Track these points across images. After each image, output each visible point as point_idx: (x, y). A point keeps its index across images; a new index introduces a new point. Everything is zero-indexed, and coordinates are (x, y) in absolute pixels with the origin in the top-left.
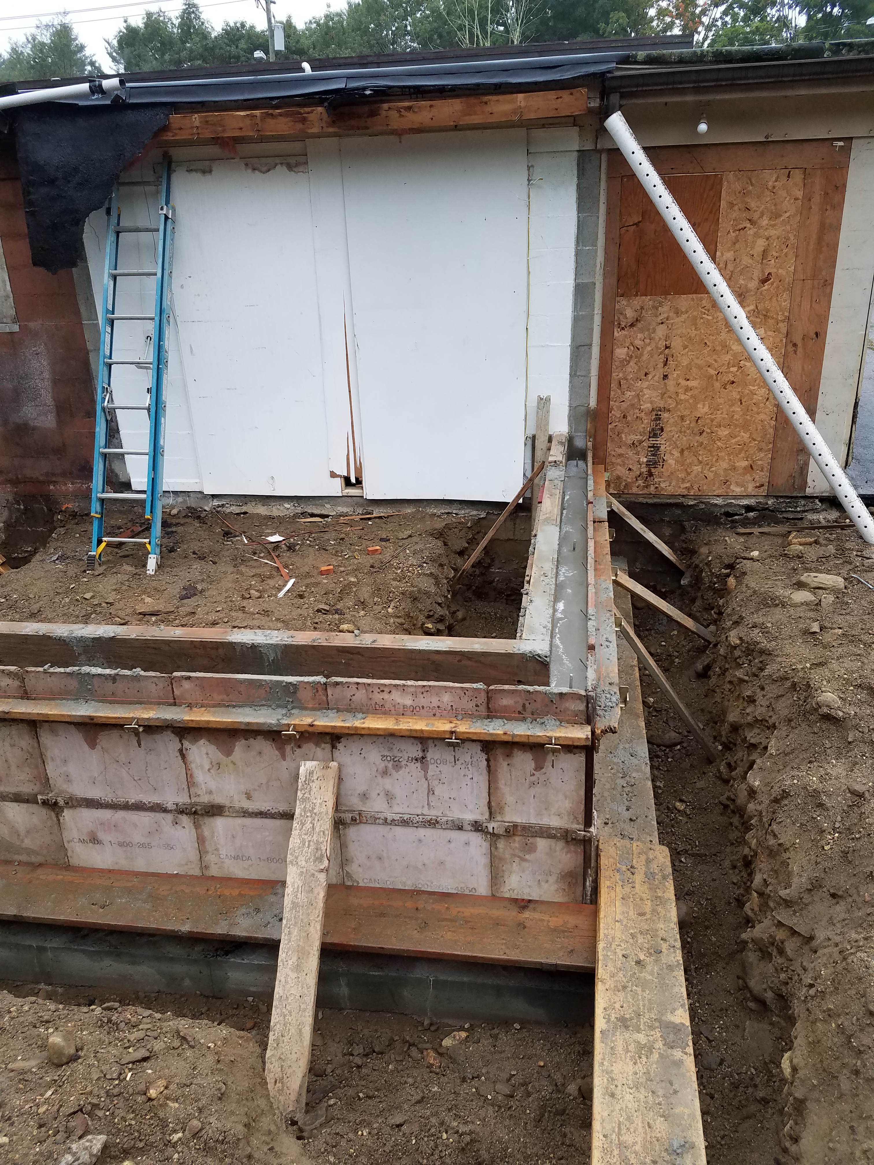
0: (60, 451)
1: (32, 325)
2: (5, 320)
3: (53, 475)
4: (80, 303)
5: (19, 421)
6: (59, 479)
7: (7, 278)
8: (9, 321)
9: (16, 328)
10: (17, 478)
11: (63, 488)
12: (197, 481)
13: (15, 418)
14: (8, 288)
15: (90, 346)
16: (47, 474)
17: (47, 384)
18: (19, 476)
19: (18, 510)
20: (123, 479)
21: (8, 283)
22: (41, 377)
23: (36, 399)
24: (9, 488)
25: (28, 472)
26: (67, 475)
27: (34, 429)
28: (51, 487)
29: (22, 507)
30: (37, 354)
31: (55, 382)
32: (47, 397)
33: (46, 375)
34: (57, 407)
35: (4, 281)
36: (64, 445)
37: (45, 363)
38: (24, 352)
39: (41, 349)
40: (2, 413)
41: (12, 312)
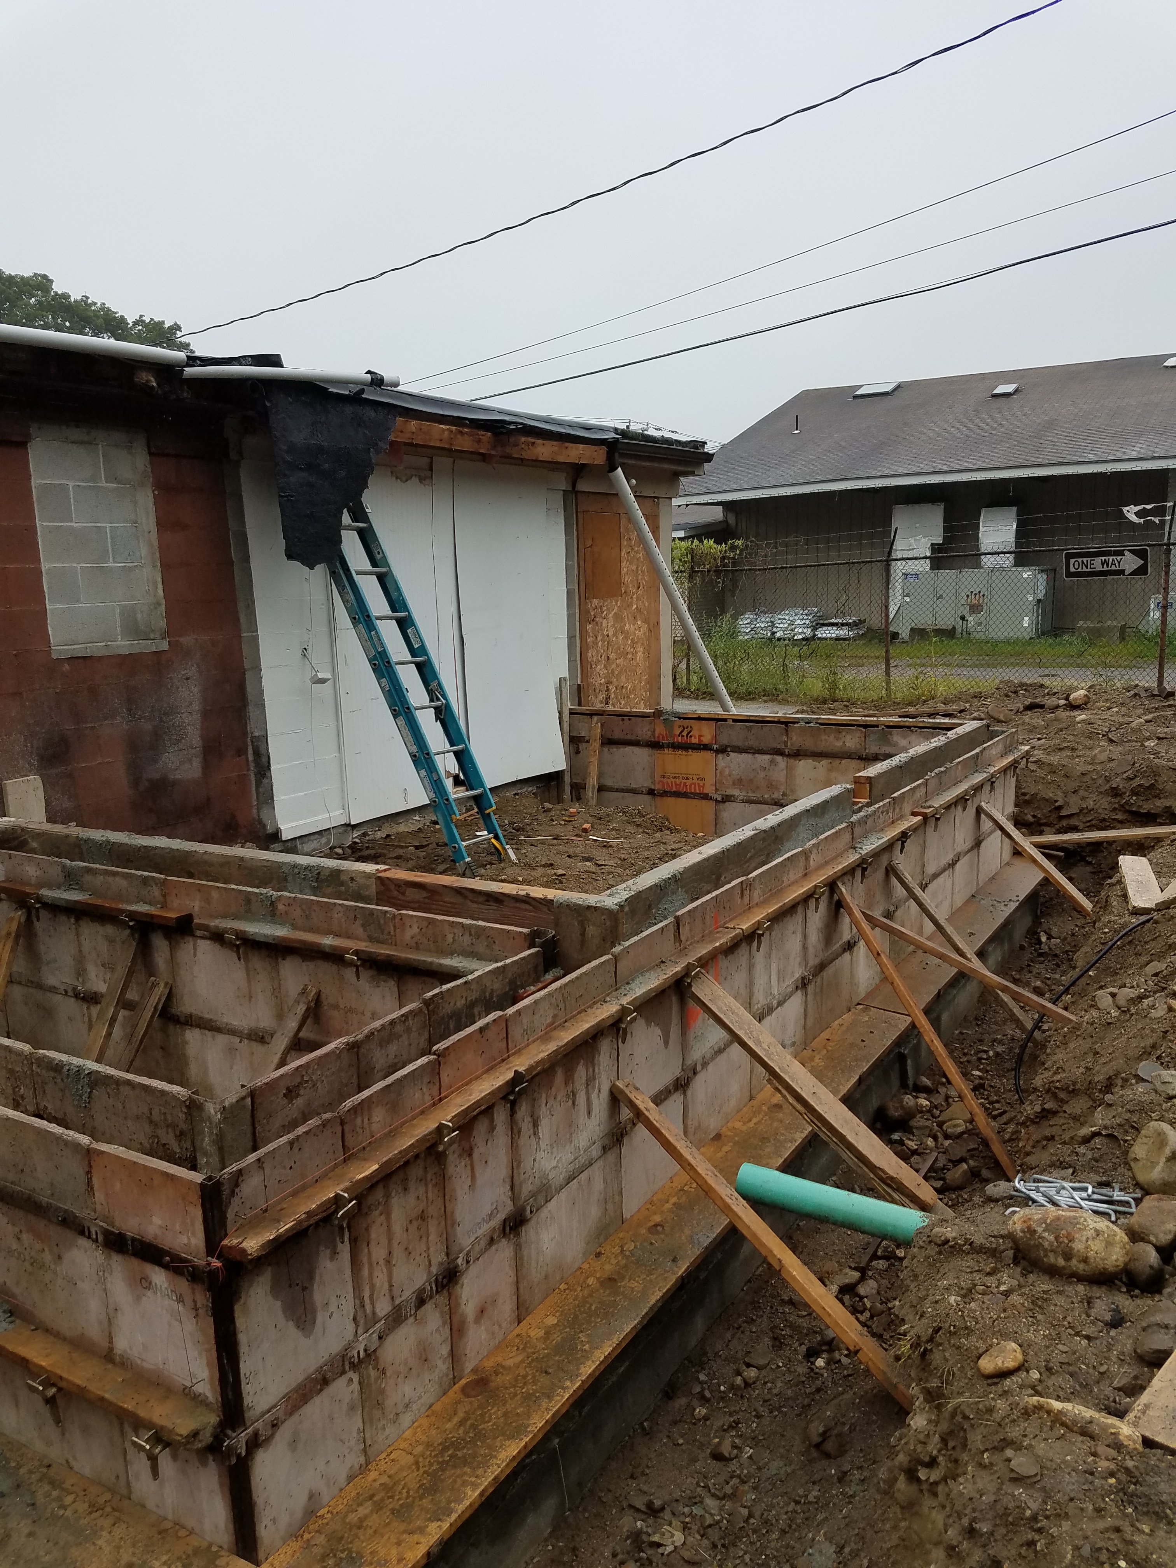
2: (152, 636)
4: (239, 609)
7: (159, 580)
8: (157, 636)
9: (164, 646)
14: (160, 592)
15: (246, 662)
17: (197, 717)
20: (270, 829)
21: (160, 586)
22: (190, 710)
23: (179, 741)
27: (174, 783)
30: (187, 679)
31: (206, 714)
32: (194, 737)
33: (196, 706)
34: (204, 747)
35: (155, 584)
36: (208, 799)
37: (195, 690)
38: (171, 678)
39: (192, 671)
40: (134, 769)
41: (163, 624)
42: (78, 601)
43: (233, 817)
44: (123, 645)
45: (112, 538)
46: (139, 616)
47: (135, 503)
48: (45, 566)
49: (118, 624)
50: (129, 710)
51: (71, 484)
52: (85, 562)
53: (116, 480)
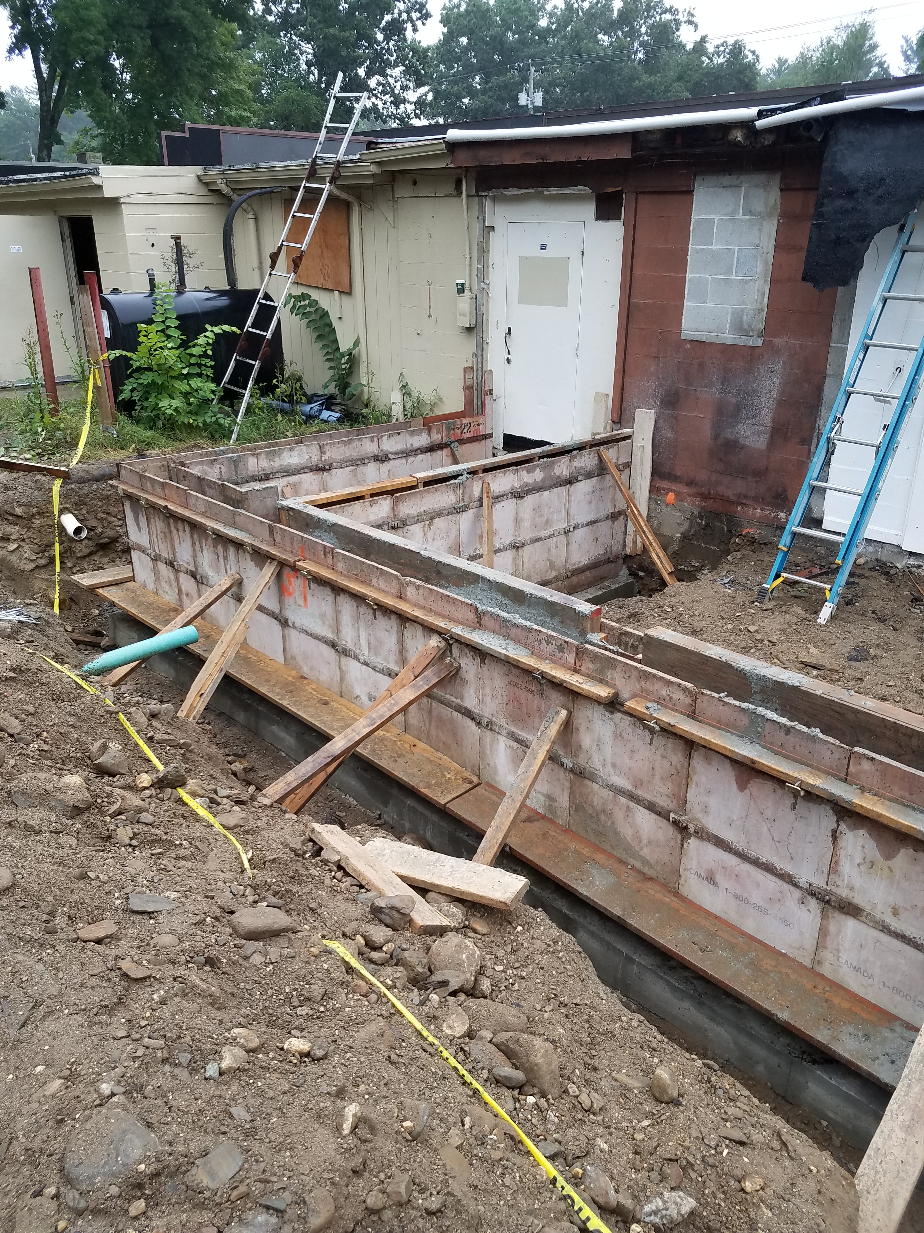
0: (760, 474)
1: (776, 341)
2: (751, 334)
3: (745, 497)
4: (834, 324)
5: (731, 437)
6: (750, 502)
7: (768, 291)
8: (755, 335)
9: (759, 343)
10: (709, 493)
11: (751, 512)
12: (899, 533)
13: (728, 434)
14: (766, 301)
15: (829, 370)
16: (739, 495)
17: (772, 403)
18: (712, 492)
19: (699, 524)
20: (818, 515)
21: (767, 296)
22: (768, 396)
23: (755, 418)
24: (698, 501)
25: (722, 490)
26: (759, 500)
27: (743, 447)
28: (739, 509)
29: (704, 522)
30: (772, 372)
31: (781, 403)
32: (767, 417)
33: (774, 395)
34: (773, 428)
35: (763, 294)
36: (767, 469)
37: (777, 382)
38: (759, 369)
39: (778, 367)
40: (717, 426)
41: (761, 326)
42: (705, 302)
43: (785, 490)
44: (729, 337)
45: (738, 258)
46: (745, 317)
47: (761, 230)
48: (689, 276)
49: (729, 321)
50: (723, 385)
51: (717, 218)
52: (716, 274)
53: (751, 213)
